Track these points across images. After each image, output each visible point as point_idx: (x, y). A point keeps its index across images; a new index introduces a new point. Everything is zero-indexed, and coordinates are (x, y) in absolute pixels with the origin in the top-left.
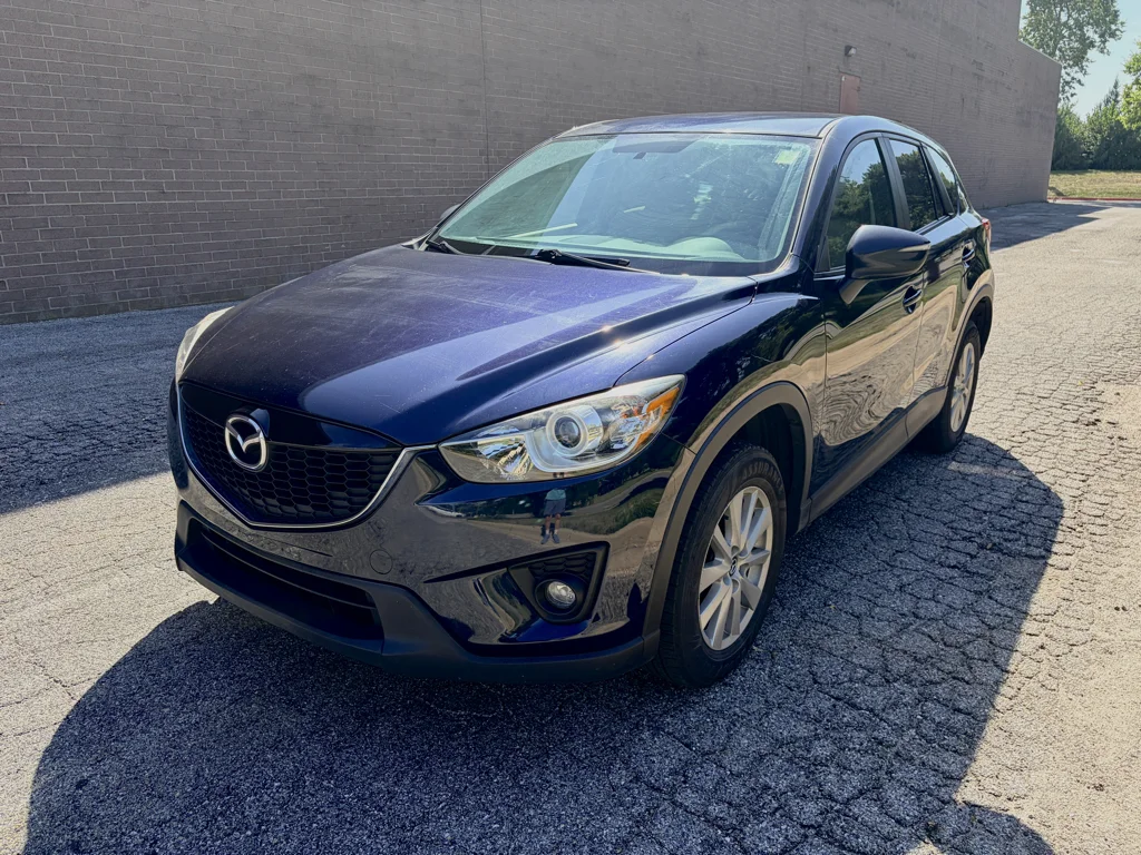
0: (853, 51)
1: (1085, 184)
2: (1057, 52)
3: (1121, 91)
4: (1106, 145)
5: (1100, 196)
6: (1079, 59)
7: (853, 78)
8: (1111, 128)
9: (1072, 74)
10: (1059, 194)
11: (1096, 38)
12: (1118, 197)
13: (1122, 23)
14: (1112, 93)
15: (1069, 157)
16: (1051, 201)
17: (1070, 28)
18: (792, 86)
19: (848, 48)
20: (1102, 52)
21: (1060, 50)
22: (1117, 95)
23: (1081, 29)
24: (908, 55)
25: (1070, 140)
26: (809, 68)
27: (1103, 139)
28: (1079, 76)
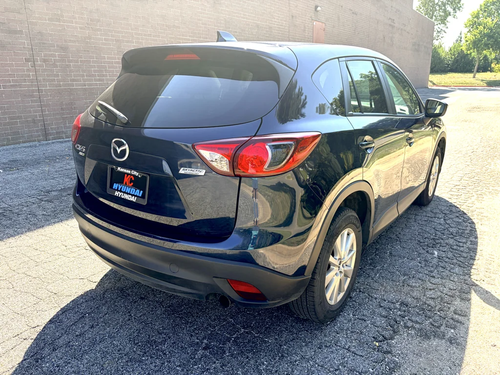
0: (319, 9)
1: (446, 79)
2: (434, 17)
3: (463, 36)
4: (456, 61)
5: (453, 85)
6: (443, 20)
7: (321, 23)
8: (459, 53)
9: (441, 28)
10: (434, 84)
11: (451, 10)
12: (461, 85)
13: (463, 4)
14: (459, 37)
15: (439, 66)
16: (429, 87)
17: (439, 6)
18: (282, 26)
19: (316, 7)
20: (454, 17)
21: (435, 16)
22: (461, 38)
23: (444, 6)
24: (353, 13)
25: (440, 58)
26: (293, 16)
27: (455, 58)
28: (444, 29)
